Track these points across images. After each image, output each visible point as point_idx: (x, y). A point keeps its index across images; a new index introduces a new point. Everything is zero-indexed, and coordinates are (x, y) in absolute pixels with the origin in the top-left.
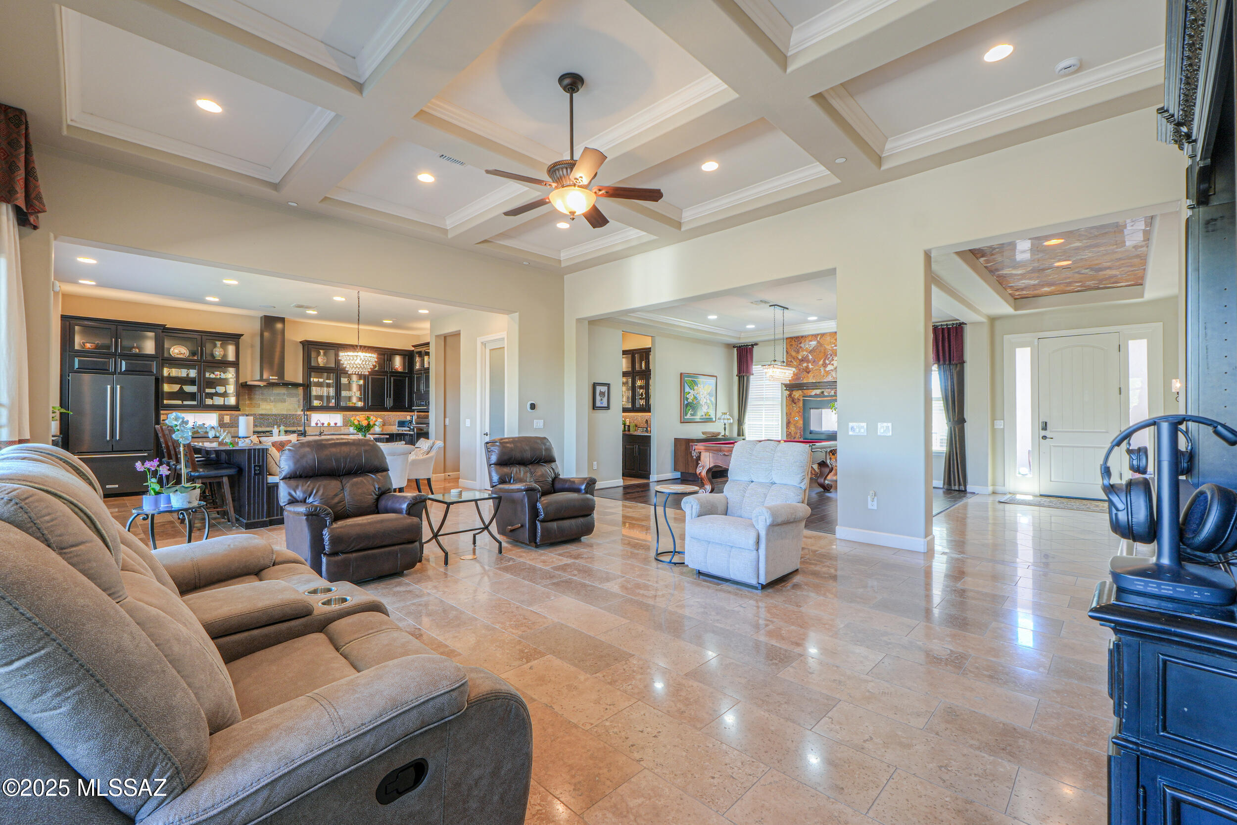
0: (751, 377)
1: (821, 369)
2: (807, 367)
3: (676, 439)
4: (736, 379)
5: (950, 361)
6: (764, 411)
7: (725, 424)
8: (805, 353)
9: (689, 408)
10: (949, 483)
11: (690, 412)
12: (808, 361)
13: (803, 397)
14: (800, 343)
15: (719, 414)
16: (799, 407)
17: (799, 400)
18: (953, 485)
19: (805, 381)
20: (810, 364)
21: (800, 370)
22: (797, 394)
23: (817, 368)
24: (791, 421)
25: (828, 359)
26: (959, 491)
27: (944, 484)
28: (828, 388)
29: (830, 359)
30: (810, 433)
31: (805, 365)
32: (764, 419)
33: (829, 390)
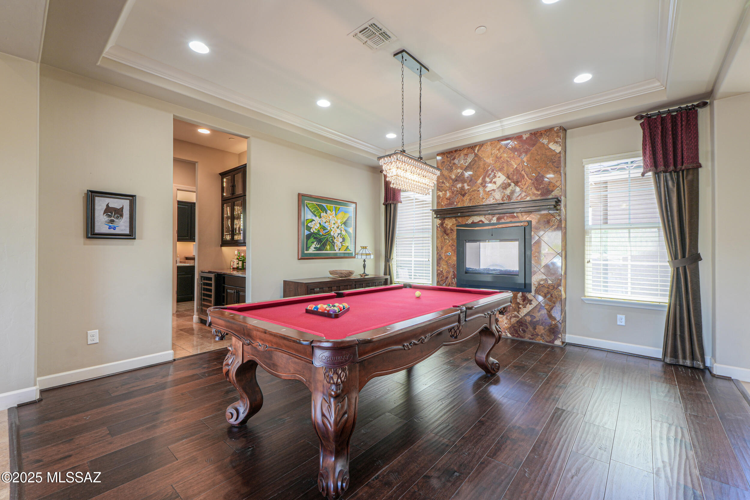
0: (399, 205)
1: (480, 189)
2: (462, 188)
3: (285, 282)
4: (383, 207)
5: (675, 165)
6: (413, 246)
7: (364, 261)
8: (459, 171)
9: (312, 239)
10: (675, 355)
11: (314, 246)
12: (463, 181)
13: (457, 226)
14: (454, 159)
15: (358, 249)
16: (452, 239)
17: (452, 230)
18: (680, 356)
19: (459, 206)
20: (465, 185)
21: (453, 193)
22: (450, 223)
23: (475, 188)
24: (443, 256)
25: (488, 177)
26: (693, 368)
27: (665, 354)
28: (489, 214)
29: (491, 176)
30: (466, 273)
31: (459, 185)
32: (413, 254)
33: (490, 217)
